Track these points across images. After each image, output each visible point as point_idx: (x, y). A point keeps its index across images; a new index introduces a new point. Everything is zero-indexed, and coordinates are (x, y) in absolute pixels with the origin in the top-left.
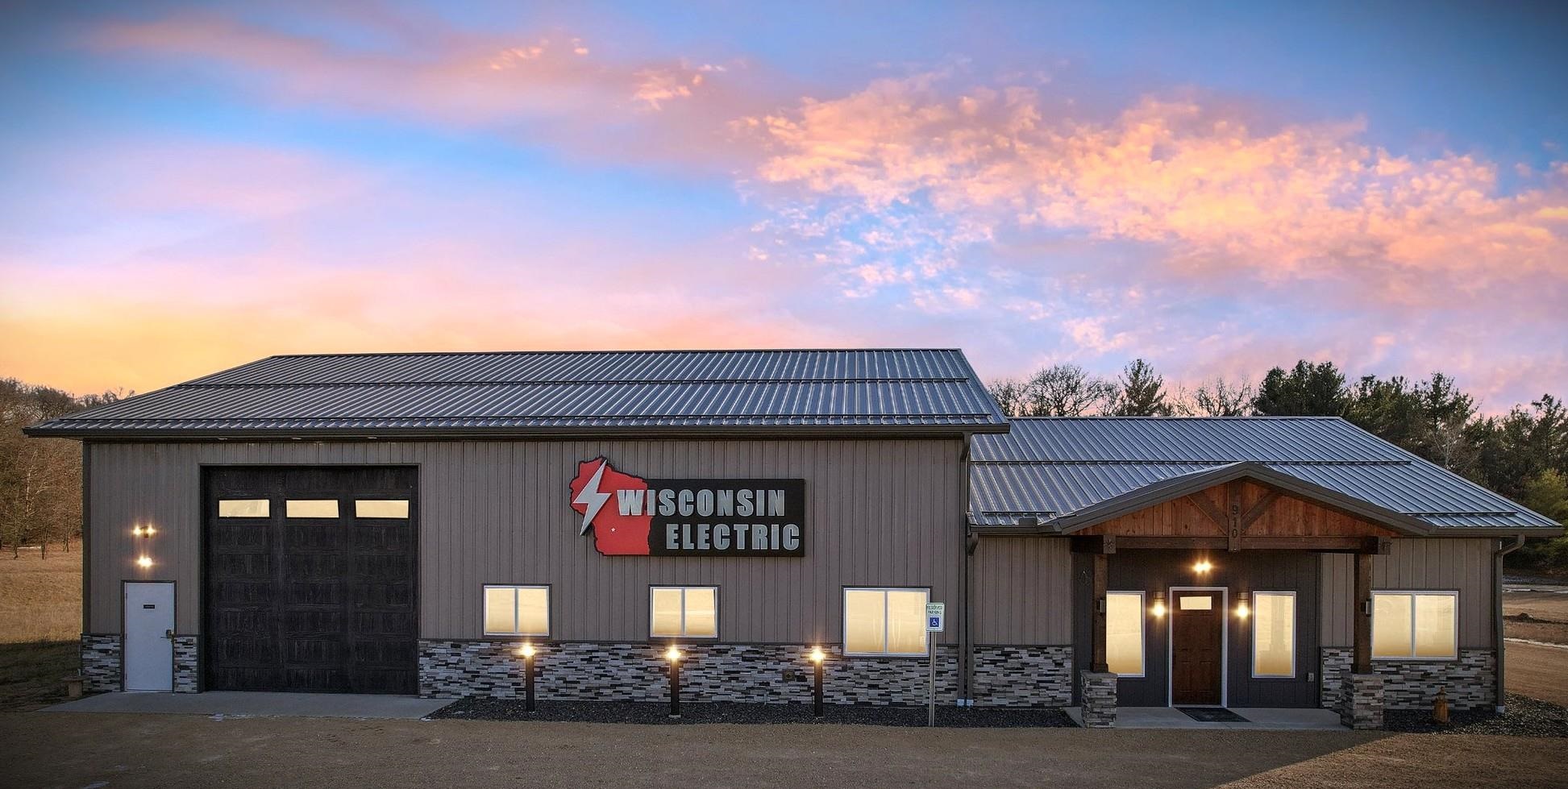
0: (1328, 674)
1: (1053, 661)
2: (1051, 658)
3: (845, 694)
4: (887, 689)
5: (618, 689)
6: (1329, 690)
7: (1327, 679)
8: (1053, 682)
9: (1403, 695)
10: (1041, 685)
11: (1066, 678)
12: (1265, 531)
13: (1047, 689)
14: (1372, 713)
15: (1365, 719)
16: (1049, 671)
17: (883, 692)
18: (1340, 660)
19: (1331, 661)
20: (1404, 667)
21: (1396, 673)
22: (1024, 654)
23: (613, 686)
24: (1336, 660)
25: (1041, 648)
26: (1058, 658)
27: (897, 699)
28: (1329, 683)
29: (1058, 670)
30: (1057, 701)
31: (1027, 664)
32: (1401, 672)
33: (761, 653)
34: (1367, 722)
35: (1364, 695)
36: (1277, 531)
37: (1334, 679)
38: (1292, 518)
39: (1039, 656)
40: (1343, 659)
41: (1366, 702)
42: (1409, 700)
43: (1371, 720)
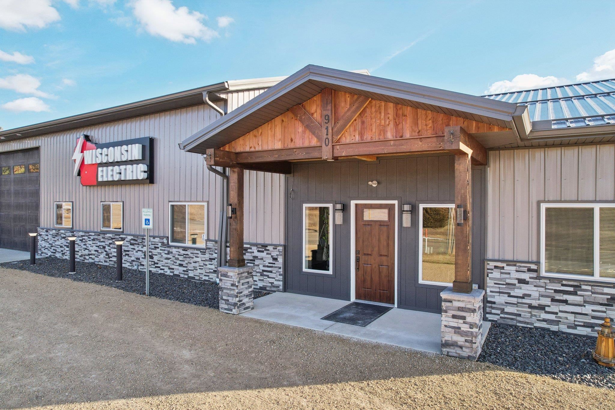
0: (492, 287)
1: (272, 256)
2: (270, 254)
3: (170, 269)
4: (187, 267)
5: (91, 256)
6: (494, 303)
7: (491, 292)
8: (271, 272)
9: (582, 319)
10: (265, 273)
11: (280, 270)
12: (357, 138)
13: (269, 277)
14: (463, 339)
15: (454, 344)
16: (269, 263)
17: (185, 269)
18: (506, 273)
19: (496, 274)
20: (584, 287)
21: (574, 293)
22: (254, 249)
23: (89, 255)
24: (501, 273)
25: (265, 246)
26: (275, 254)
27: (191, 274)
28: (494, 297)
29: (274, 264)
30: (274, 287)
31: (256, 257)
32: (579, 293)
33: (136, 241)
34: (456, 348)
35: (454, 317)
36: (368, 137)
37: (500, 292)
38: (383, 122)
39: (263, 252)
40: (509, 274)
41: (455, 325)
42: (591, 326)
43: (461, 347)
